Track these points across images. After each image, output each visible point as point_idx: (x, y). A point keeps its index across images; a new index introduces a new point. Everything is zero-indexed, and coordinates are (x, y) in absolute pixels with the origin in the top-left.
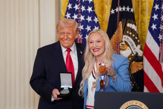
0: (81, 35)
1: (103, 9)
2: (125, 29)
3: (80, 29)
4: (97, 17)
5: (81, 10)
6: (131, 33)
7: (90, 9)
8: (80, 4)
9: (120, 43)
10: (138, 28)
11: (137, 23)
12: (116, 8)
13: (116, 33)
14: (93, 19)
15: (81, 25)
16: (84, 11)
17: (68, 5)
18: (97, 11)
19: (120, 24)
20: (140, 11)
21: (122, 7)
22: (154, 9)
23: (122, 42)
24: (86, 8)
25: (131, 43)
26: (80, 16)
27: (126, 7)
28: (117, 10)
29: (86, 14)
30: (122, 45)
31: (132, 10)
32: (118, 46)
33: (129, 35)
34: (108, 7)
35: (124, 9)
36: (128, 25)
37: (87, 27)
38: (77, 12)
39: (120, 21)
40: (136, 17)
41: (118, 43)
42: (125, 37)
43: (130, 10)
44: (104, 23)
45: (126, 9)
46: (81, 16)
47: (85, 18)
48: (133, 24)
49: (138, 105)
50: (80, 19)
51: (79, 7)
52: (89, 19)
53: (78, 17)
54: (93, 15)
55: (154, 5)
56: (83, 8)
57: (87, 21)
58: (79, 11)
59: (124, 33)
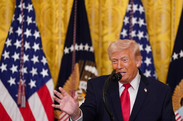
0: (23, 80)
1: (51, 51)
2: (83, 72)
3: (22, 73)
4: (45, 57)
5: (24, 48)
7: (36, 47)
8: (22, 40)
9: (75, 91)
12: (70, 46)
13: (70, 78)
14: (40, 59)
15: (24, 67)
16: (28, 49)
17: (6, 41)
18: (45, 49)
19: (77, 67)
21: (79, 44)
23: (79, 89)
24: (32, 45)
26: (23, 56)
27: (84, 44)
28: (72, 48)
29: (31, 53)
30: (79, 93)
31: (92, 49)
34: (59, 47)
35: (81, 47)
36: (88, 68)
37: (31, 70)
38: (19, 50)
39: (76, 63)
41: (73, 92)
42: (83, 84)
43: (89, 49)
45: (84, 48)
46: (25, 55)
47: (30, 58)
48: (93, 66)
50: (23, 60)
51: (21, 43)
52: (35, 59)
53: (20, 56)
54: (41, 54)
56: (27, 46)
57: (33, 62)
58: (22, 49)
59: (82, 78)
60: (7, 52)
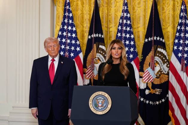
0: (67, 53)
1: (83, 36)
2: (98, 49)
3: (67, 49)
4: (78, 41)
5: (68, 36)
6: (102, 52)
7: (74, 35)
8: (67, 32)
9: (94, 59)
10: (107, 49)
11: (106, 46)
12: (92, 35)
13: (91, 52)
14: (76, 42)
15: (68, 46)
16: (70, 36)
17: (59, 32)
18: (79, 37)
19: (95, 46)
20: (108, 38)
21: (96, 34)
22: (117, 36)
23: (96, 58)
24: (72, 34)
25: (102, 59)
26: (67, 40)
27: (99, 34)
28: (92, 36)
29: (71, 38)
30: (96, 60)
31: (103, 36)
32: (93, 61)
33: (101, 53)
34: (86, 34)
36: (100, 46)
37: (71, 47)
38: (65, 37)
39: (94, 44)
40: (105, 42)
42: (98, 55)
43: (101, 36)
44: (84, 45)
45: (99, 36)
46: (68, 40)
47: (71, 41)
48: (103, 46)
49: (103, 94)
50: (67, 42)
51: (66, 34)
52: (73, 42)
53: (65, 40)
54: (76, 39)
55: (118, 33)
56: (69, 35)
57: (72, 43)
58: (67, 36)
59: (97, 52)
60: (59, 38)
